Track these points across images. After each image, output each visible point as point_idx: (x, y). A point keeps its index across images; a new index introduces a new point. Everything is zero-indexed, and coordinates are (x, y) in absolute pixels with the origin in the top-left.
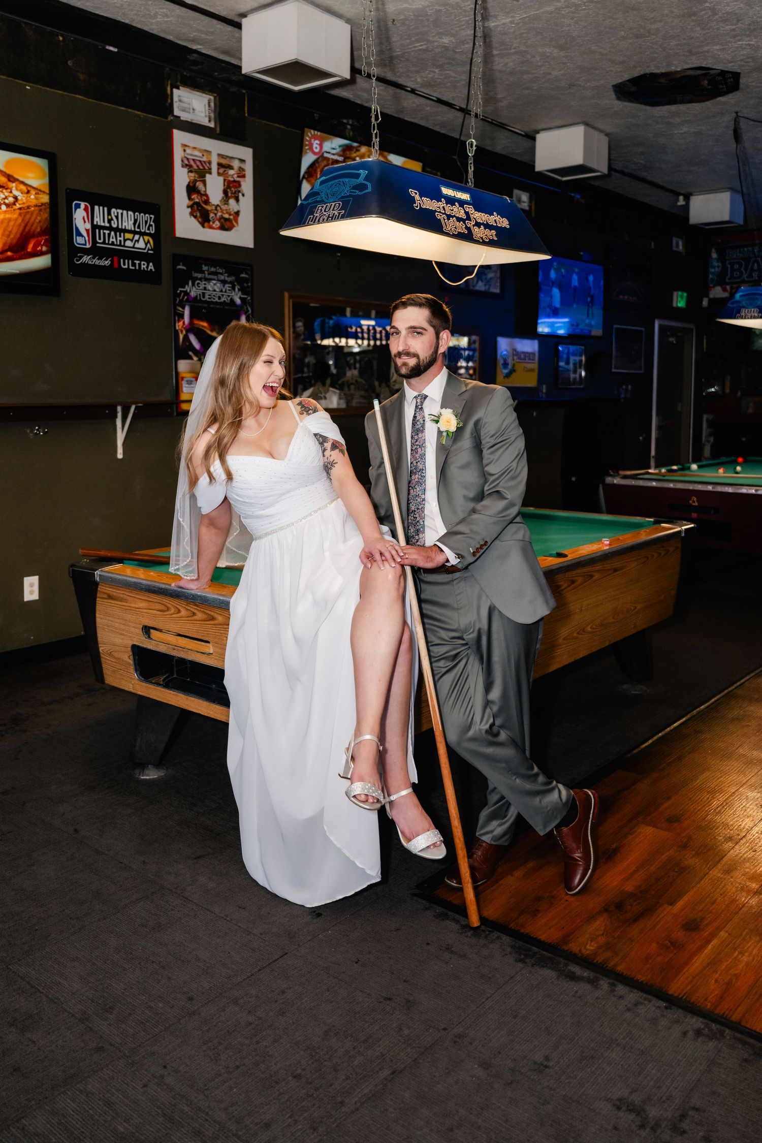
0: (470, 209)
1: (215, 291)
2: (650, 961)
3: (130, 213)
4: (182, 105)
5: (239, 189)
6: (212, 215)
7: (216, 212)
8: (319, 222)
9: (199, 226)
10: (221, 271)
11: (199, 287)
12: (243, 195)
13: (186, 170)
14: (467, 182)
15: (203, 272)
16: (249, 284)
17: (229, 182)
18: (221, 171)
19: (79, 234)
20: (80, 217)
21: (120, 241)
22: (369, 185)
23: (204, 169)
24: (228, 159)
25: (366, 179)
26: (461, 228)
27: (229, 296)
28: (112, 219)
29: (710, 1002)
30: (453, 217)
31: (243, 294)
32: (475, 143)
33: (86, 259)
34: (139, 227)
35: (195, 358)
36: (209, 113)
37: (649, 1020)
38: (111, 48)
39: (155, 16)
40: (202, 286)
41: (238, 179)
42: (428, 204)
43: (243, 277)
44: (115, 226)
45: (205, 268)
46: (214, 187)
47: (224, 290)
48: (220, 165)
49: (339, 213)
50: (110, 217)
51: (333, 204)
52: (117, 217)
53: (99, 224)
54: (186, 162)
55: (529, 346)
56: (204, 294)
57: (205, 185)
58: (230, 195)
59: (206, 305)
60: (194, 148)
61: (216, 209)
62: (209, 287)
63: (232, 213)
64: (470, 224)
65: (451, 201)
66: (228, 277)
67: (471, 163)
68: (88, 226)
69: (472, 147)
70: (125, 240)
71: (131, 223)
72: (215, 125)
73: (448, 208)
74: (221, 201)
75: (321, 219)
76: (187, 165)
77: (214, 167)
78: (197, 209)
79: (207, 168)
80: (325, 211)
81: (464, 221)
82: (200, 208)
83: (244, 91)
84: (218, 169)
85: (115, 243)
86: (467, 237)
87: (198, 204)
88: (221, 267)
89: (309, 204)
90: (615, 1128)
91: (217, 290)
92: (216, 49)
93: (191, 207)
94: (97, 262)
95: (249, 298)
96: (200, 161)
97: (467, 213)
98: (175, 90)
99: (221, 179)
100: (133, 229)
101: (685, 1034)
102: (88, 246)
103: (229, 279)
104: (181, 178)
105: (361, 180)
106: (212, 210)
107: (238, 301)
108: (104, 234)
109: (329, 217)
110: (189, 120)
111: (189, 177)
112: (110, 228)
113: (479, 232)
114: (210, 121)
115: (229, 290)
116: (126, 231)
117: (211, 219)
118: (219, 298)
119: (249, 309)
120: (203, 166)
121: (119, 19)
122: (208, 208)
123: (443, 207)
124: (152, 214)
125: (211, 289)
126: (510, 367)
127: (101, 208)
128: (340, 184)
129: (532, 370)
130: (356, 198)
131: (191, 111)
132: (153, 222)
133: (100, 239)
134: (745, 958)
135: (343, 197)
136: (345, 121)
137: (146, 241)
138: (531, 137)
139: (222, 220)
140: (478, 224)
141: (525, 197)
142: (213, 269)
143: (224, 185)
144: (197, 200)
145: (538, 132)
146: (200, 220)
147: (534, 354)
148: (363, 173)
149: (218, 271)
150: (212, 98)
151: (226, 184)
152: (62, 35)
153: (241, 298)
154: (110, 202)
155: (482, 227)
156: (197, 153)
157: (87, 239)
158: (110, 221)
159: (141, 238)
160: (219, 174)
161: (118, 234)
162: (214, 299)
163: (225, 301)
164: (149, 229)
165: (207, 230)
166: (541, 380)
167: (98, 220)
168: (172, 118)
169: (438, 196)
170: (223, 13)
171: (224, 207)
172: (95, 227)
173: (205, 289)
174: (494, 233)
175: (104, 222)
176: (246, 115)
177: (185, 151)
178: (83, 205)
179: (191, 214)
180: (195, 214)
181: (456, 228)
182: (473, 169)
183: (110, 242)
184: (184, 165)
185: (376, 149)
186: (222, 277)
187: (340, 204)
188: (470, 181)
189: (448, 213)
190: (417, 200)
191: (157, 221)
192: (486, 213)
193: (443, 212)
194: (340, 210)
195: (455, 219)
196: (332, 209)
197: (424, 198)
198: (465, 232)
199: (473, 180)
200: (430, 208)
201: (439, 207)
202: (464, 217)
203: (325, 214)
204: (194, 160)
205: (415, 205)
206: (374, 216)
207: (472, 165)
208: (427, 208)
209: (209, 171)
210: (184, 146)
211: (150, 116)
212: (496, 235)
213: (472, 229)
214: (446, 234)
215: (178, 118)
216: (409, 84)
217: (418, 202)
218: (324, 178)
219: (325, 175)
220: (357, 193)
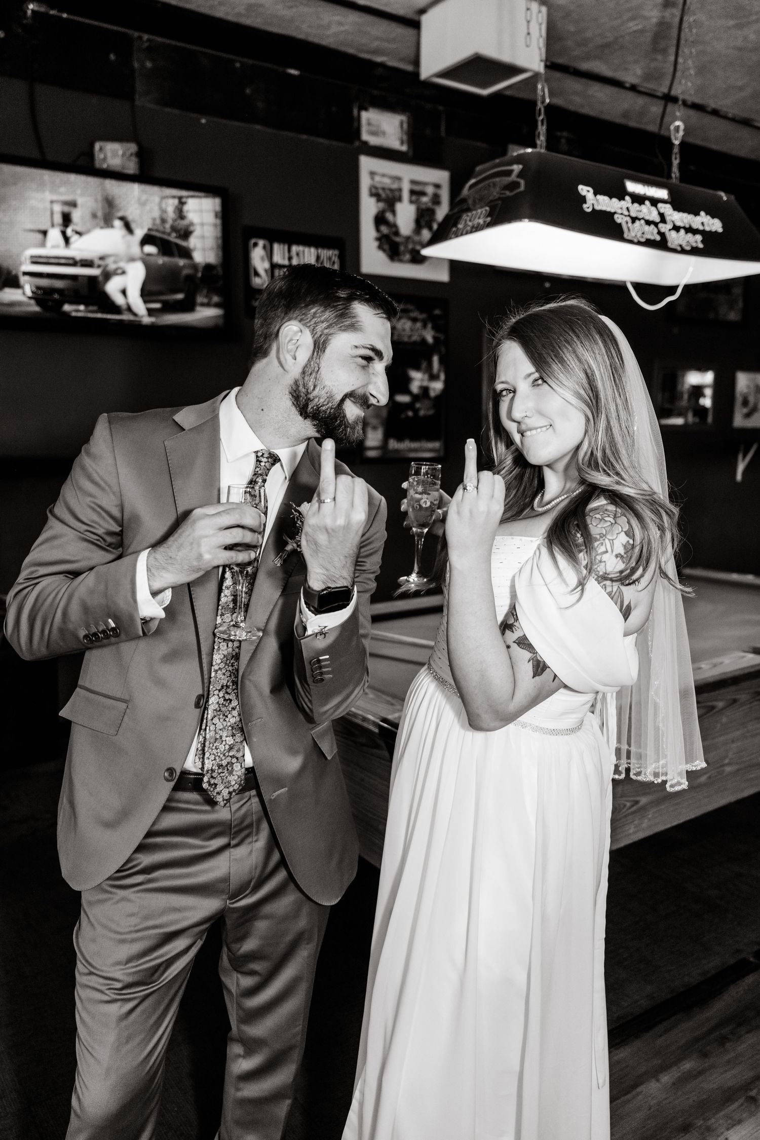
0: (666, 209)
3: (313, 249)
4: (371, 128)
5: (435, 217)
6: (402, 248)
7: (406, 244)
8: (462, 235)
9: (387, 261)
10: (410, 307)
13: (373, 200)
14: (669, 177)
16: (444, 322)
17: (422, 210)
18: (414, 198)
19: (256, 274)
20: (258, 256)
22: (522, 182)
23: (394, 197)
24: (421, 185)
25: (521, 175)
26: (651, 233)
27: (421, 335)
28: (292, 257)
30: (640, 219)
31: (436, 332)
32: (682, 128)
36: (402, 136)
38: (293, 72)
39: (328, 26)
41: (432, 206)
42: (604, 203)
43: (436, 315)
46: (405, 217)
47: (415, 329)
48: (412, 192)
49: (485, 221)
50: (290, 255)
51: (480, 211)
52: (298, 254)
54: (374, 191)
57: (394, 212)
58: (422, 223)
60: (384, 175)
61: (407, 241)
62: (398, 326)
64: (663, 228)
65: (639, 199)
66: (421, 312)
67: (676, 154)
68: (267, 265)
69: (678, 132)
71: (314, 258)
72: (409, 147)
73: (635, 209)
74: (412, 232)
75: (464, 231)
76: (375, 193)
77: (406, 195)
78: (386, 242)
79: (397, 196)
80: (469, 221)
81: (656, 224)
82: (389, 241)
83: (441, 108)
84: (410, 197)
86: (661, 244)
87: (387, 236)
88: (410, 304)
89: (454, 214)
91: (408, 329)
93: (378, 239)
95: (443, 337)
96: (389, 189)
97: (662, 216)
98: (365, 115)
99: (413, 207)
103: (421, 317)
104: (369, 208)
105: (513, 177)
106: (402, 242)
107: (431, 340)
109: (473, 227)
110: (379, 145)
111: (378, 207)
113: (675, 238)
114: (402, 143)
115: (420, 328)
117: (402, 253)
118: (410, 338)
119: (443, 349)
120: (393, 194)
122: (397, 239)
123: (628, 209)
124: (338, 250)
126: (751, 406)
127: (281, 246)
128: (490, 186)
130: (505, 200)
131: (381, 134)
132: (338, 258)
135: (492, 201)
139: (411, 252)
140: (676, 228)
142: (404, 306)
143: (416, 213)
144: (386, 232)
146: (389, 253)
148: (517, 168)
149: (408, 309)
150: (405, 118)
151: (419, 212)
152: (240, 62)
153: (435, 338)
154: (290, 239)
155: (682, 231)
156: (387, 181)
157: (265, 278)
158: (290, 259)
160: (411, 202)
162: (403, 339)
163: (416, 341)
165: (397, 265)
168: (359, 144)
169: (620, 193)
171: (416, 238)
174: (699, 238)
175: (284, 259)
176: (443, 134)
178: (261, 243)
179: (380, 247)
180: (383, 248)
181: (643, 233)
182: (677, 161)
184: (372, 195)
185: (541, 141)
186: (413, 315)
187: (486, 210)
188: (673, 175)
189: (633, 215)
190: (590, 200)
191: (341, 257)
192: (689, 213)
193: (627, 213)
194: (488, 216)
195: (643, 222)
196: (477, 217)
197: (599, 197)
198: (658, 238)
199: (678, 175)
200: (608, 209)
201: (621, 208)
202: (657, 219)
203: (470, 224)
204: (384, 189)
205: (585, 206)
206: (527, 220)
207: (678, 156)
208: (604, 208)
209: (400, 199)
210: (372, 174)
211: (334, 143)
212: (702, 241)
213: (667, 234)
214: (630, 242)
215: (366, 143)
216: (630, 78)
217: (592, 202)
218: (473, 181)
219: (475, 178)
220: (508, 193)
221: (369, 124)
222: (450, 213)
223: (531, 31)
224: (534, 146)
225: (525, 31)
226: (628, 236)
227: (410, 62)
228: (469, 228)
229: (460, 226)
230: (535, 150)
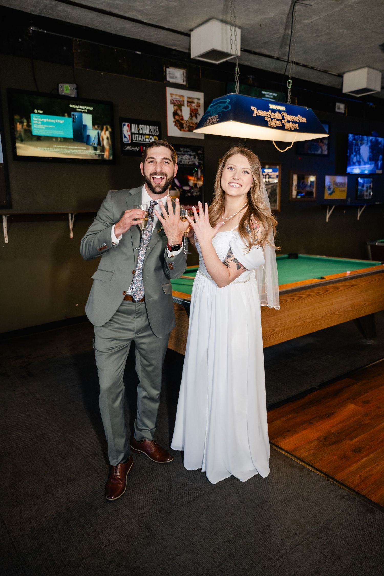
0: (285, 114)
1: (186, 159)
2: (331, 463)
3: (148, 126)
4: (171, 75)
5: (197, 112)
6: (184, 125)
7: (186, 124)
8: (208, 125)
9: (179, 130)
10: (188, 150)
11: (179, 158)
12: (199, 115)
13: (172, 105)
14: (286, 102)
15: (181, 151)
16: (202, 156)
17: (193, 109)
18: (189, 104)
19: (125, 137)
20: (125, 130)
21: (143, 139)
22: (230, 106)
23: (181, 104)
24: (192, 99)
25: (229, 103)
26: (279, 124)
27: (193, 162)
28: (139, 130)
29: (353, 484)
30: (274, 119)
31: (199, 160)
32: (291, 82)
33: (128, 148)
34: (151, 132)
35: (177, 190)
36: (183, 78)
37: (321, 489)
38: (138, 53)
39: (153, 35)
40: (180, 157)
41: (197, 108)
42: (261, 113)
43: (199, 153)
44: (141, 132)
45: (182, 149)
46: (186, 113)
47: (190, 159)
48: (188, 102)
49: (216, 121)
50: (139, 129)
51: (215, 116)
52: (142, 129)
53: (134, 132)
54: (173, 102)
55: (340, 179)
56: (181, 161)
57: (181, 110)
58: (193, 115)
59: (182, 166)
60: (176, 95)
61: (187, 122)
62: (184, 157)
63: (194, 123)
64: (283, 122)
65: (274, 111)
66: (193, 152)
67: (289, 92)
68: (129, 133)
69: (290, 84)
70: (145, 139)
71: (148, 130)
72: (186, 83)
73: (273, 115)
74: (189, 118)
75: (209, 124)
76: (173, 103)
77: (186, 103)
78: (178, 123)
79: (182, 104)
80: (211, 120)
81: (281, 120)
82: (179, 122)
83: (199, 66)
84: (188, 104)
85: (141, 140)
86: (282, 128)
87: (178, 121)
88: (189, 149)
89: (205, 117)
90: (289, 532)
91: (187, 159)
92: (183, 48)
93: (175, 122)
94: (133, 149)
95: (202, 162)
96: (179, 101)
97: (283, 117)
98: (168, 69)
99: (189, 108)
100: (149, 134)
101: (336, 496)
102: (129, 142)
103: (193, 154)
104: (170, 109)
105: (227, 104)
106: (184, 123)
107: (197, 164)
108: (136, 136)
109: (212, 123)
110: (174, 82)
111: (174, 108)
112: (139, 134)
113: (288, 126)
114: (184, 82)
115: (193, 159)
116: (145, 135)
117: (184, 127)
118: (188, 162)
119: (202, 167)
120: (180, 103)
121: (139, 38)
122: (183, 122)
123: (270, 115)
124: (158, 126)
125: (184, 159)
126: (332, 190)
127: (135, 125)
128: (218, 107)
129: (343, 191)
130: (224, 113)
131: (175, 78)
132: (158, 129)
133: (134, 138)
134: (378, 468)
135: (219, 113)
136: (249, 76)
137: (155, 138)
138: (341, 76)
139: (189, 127)
140: (288, 122)
141: (342, 106)
142: (185, 150)
143: (190, 111)
144: (178, 119)
145: (344, 73)
146: (179, 128)
147: (345, 183)
148: (228, 100)
149: (188, 151)
150: (184, 71)
151: (191, 110)
152: (116, 49)
153: (198, 162)
154: (138, 122)
155: (291, 123)
156: (177, 97)
157: (129, 139)
158: (138, 131)
159: (153, 138)
160: (188, 106)
161: (142, 136)
162: (186, 163)
163: (191, 164)
164: (156, 133)
165: (182, 132)
166: (348, 196)
167: (134, 130)
168: (166, 82)
169: (267, 109)
170: (182, 30)
171: (190, 121)
172: (132, 134)
173: (182, 159)
174: (297, 125)
175: (136, 131)
176: (201, 77)
177: (172, 96)
178: (127, 124)
179: (175, 125)
180: (177, 125)
181: (276, 124)
182: (290, 95)
183: (139, 140)
184: (172, 103)
185: (237, 89)
186: (189, 153)
187: (217, 116)
188: (288, 100)
189: (272, 117)
190: (255, 112)
191: (159, 129)
192: (293, 116)
193: (270, 117)
194: (217, 119)
195: (275, 119)
196: (214, 119)
197: (258, 111)
198: (281, 126)
199: (290, 100)
200: (262, 115)
201: (267, 115)
202: (281, 118)
203: (211, 121)
204: (176, 101)
205: (253, 114)
206: (232, 121)
207: (290, 93)
208: (261, 115)
209: (183, 105)
210: (172, 94)
211: (156, 82)
212: (298, 126)
213: (285, 124)
214: (271, 127)
215: (169, 81)
216: (276, 55)
217: (256, 113)
218: (212, 104)
219: (213, 103)
220: (225, 110)
221: (170, 74)
222: (204, 117)
223: (233, 48)
224: (234, 92)
225: (231, 48)
226: (269, 125)
227: (186, 49)
228: (211, 123)
229: (208, 122)
230: (234, 94)
